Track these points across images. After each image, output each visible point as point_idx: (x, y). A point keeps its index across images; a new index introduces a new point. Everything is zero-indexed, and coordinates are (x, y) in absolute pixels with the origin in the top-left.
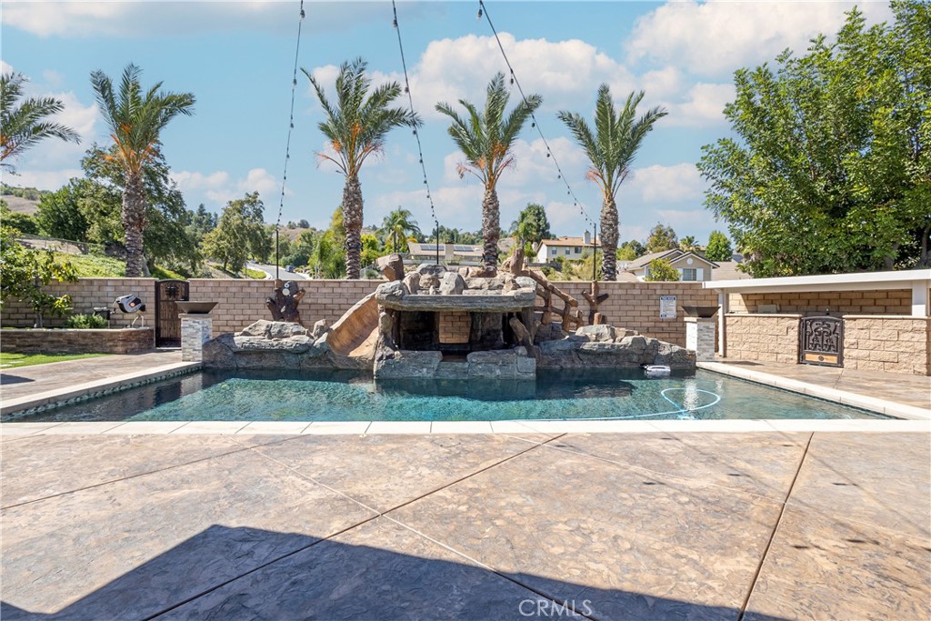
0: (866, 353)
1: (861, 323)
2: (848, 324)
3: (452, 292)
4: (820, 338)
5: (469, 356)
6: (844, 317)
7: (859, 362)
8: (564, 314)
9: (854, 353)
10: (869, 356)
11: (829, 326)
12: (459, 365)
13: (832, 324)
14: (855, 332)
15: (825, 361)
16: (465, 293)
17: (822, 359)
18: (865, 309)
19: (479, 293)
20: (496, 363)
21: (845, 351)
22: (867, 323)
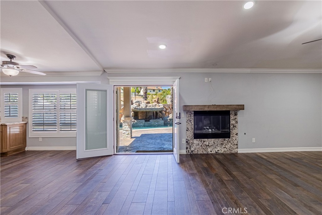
3: (145, 107)
5: (150, 121)
8: (166, 111)
12: (149, 122)
16: (148, 107)
19: (151, 107)
20: (156, 122)
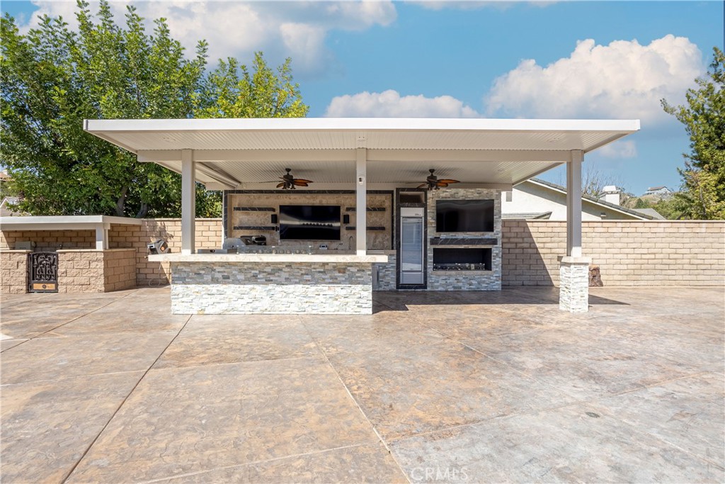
0: (71, 279)
1: (69, 256)
2: (61, 257)
4: (44, 269)
6: (57, 251)
7: (69, 287)
9: (65, 280)
10: (74, 281)
11: (50, 259)
13: (52, 257)
14: (65, 263)
15: (47, 288)
17: (45, 287)
18: (79, 244)
21: (59, 279)
22: (71, 256)
